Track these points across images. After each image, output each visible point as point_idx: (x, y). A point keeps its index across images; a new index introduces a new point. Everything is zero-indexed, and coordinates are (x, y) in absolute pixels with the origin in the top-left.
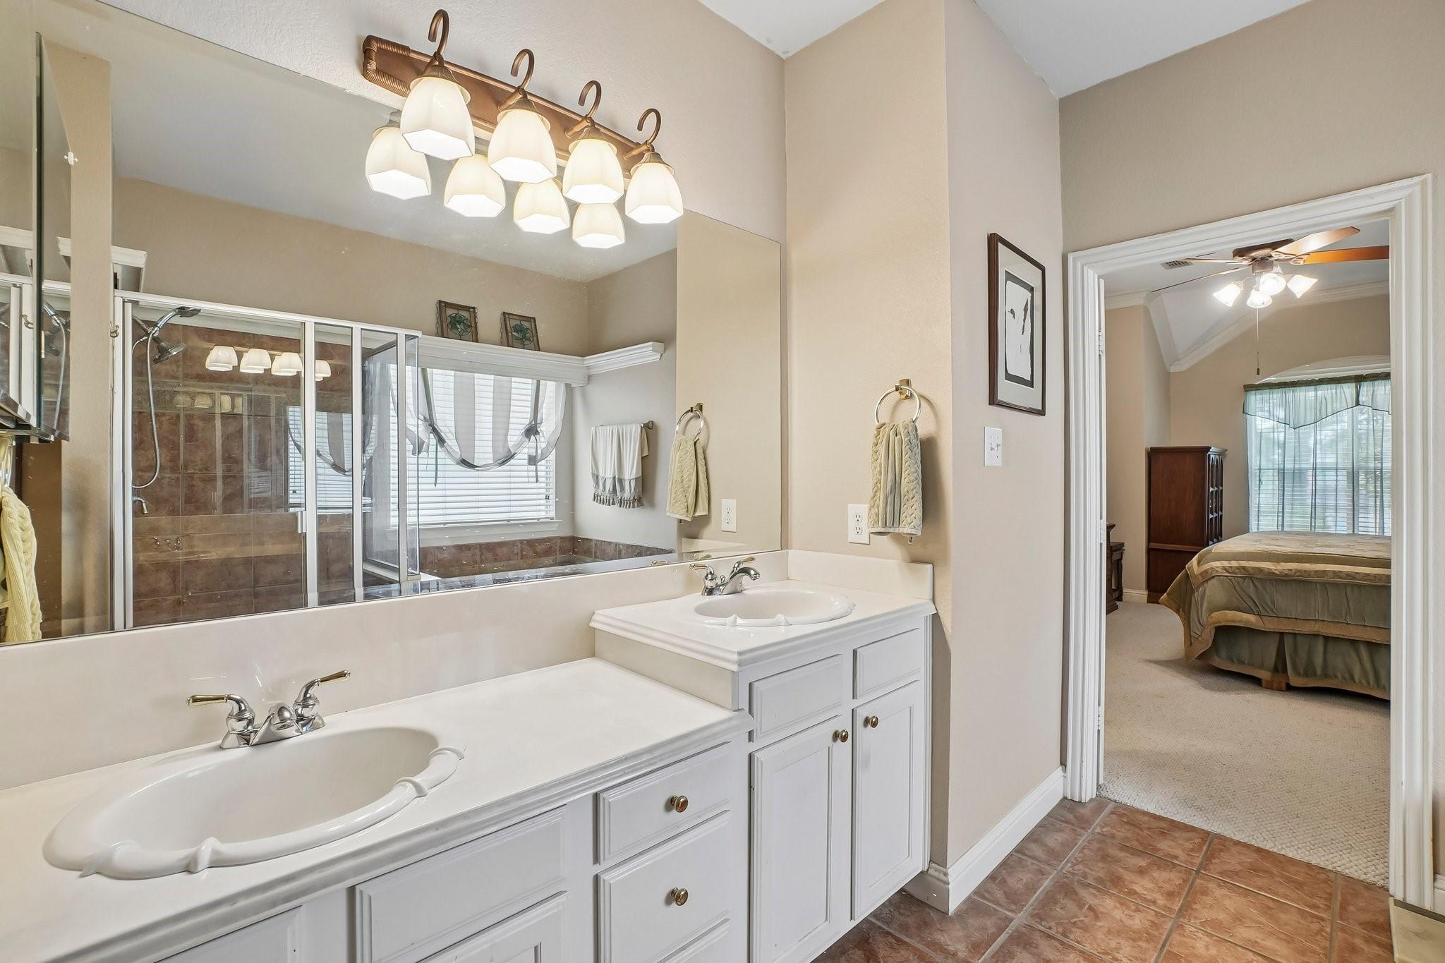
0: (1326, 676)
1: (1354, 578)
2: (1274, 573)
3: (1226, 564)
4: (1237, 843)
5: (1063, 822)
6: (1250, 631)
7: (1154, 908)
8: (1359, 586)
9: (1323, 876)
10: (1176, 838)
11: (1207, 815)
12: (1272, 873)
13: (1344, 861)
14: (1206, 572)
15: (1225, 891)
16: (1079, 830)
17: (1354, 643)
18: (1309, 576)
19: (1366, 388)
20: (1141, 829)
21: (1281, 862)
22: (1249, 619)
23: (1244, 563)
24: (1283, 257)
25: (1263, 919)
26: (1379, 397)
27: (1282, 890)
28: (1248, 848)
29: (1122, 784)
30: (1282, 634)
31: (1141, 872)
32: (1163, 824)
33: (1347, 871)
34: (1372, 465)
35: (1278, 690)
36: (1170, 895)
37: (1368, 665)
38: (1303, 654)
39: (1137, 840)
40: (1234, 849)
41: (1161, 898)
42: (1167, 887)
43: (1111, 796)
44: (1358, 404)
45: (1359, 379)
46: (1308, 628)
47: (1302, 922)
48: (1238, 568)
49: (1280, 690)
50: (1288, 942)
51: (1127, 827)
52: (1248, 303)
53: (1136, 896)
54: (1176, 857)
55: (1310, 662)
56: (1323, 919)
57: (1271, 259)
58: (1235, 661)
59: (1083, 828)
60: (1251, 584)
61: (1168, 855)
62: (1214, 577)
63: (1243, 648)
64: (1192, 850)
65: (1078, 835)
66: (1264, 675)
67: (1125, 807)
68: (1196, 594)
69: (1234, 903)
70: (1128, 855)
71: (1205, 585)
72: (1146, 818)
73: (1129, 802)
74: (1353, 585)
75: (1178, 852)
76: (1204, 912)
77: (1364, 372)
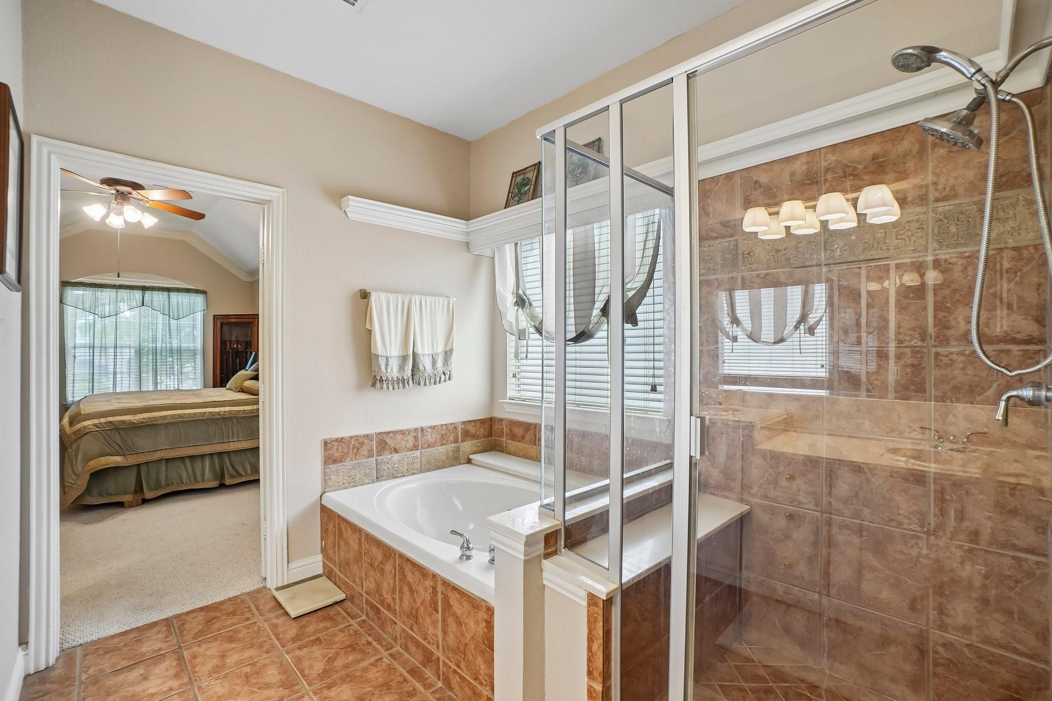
0: (168, 485)
1: (183, 418)
2: (134, 423)
3: (96, 421)
4: (188, 613)
5: (42, 696)
6: (117, 469)
7: (174, 693)
8: (186, 422)
9: (239, 601)
10: (149, 637)
11: (158, 608)
12: (218, 617)
13: (242, 586)
14: (79, 430)
15: (204, 646)
16: (66, 690)
17: (182, 459)
18: (157, 420)
19: (148, 294)
20: (120, 650)
21: (216, 608)
22: (117, 460)
23: (111, 419)
24: (140, 197)
25: (233, 645)
26: (155, 303)
27: (229, 622)
28: (196, 612)
29: (77, 628)
30: (139, 465)
31: (145, 678)
32: (133, 635)
33: (247, 590)
34: (150, 345)
35: (136, 506)
36: (177, 676)
37: (190, 471)
38: (153, 475)
39: (124, 659)
40: (188, 618)
41: (173, 682)
42: (172, 672)
43: (75, 644)
44: (143, 305)
45: (144, 289)
46: (156, 456)
47: (249, 631)
48: (106, 423)
49: (137, 505)
50: (252, 647)
51: (108, 656)
52: (107, 221)
53: (155, 696)
54: (160, 649)
55: (158, 480)
56: (256, 623)
57: (131, 195)
58: (104, 494)
59: (69, 686)
60: (117, 433)
61: (154, 651)
62: (86, 434)
63: (111, 484)
64: (167, 637)
65: (69, 694)
66: (127, 498)
67: (94, 643)
68: (70, 450)
69: (213, 649)
70: (127, 674)
71: (79, 441)
72: (117, 640)
73: (94, 637)
74: (182, 422)
75: (159, 645)
76: (204, 668)
77: (147, 285)
